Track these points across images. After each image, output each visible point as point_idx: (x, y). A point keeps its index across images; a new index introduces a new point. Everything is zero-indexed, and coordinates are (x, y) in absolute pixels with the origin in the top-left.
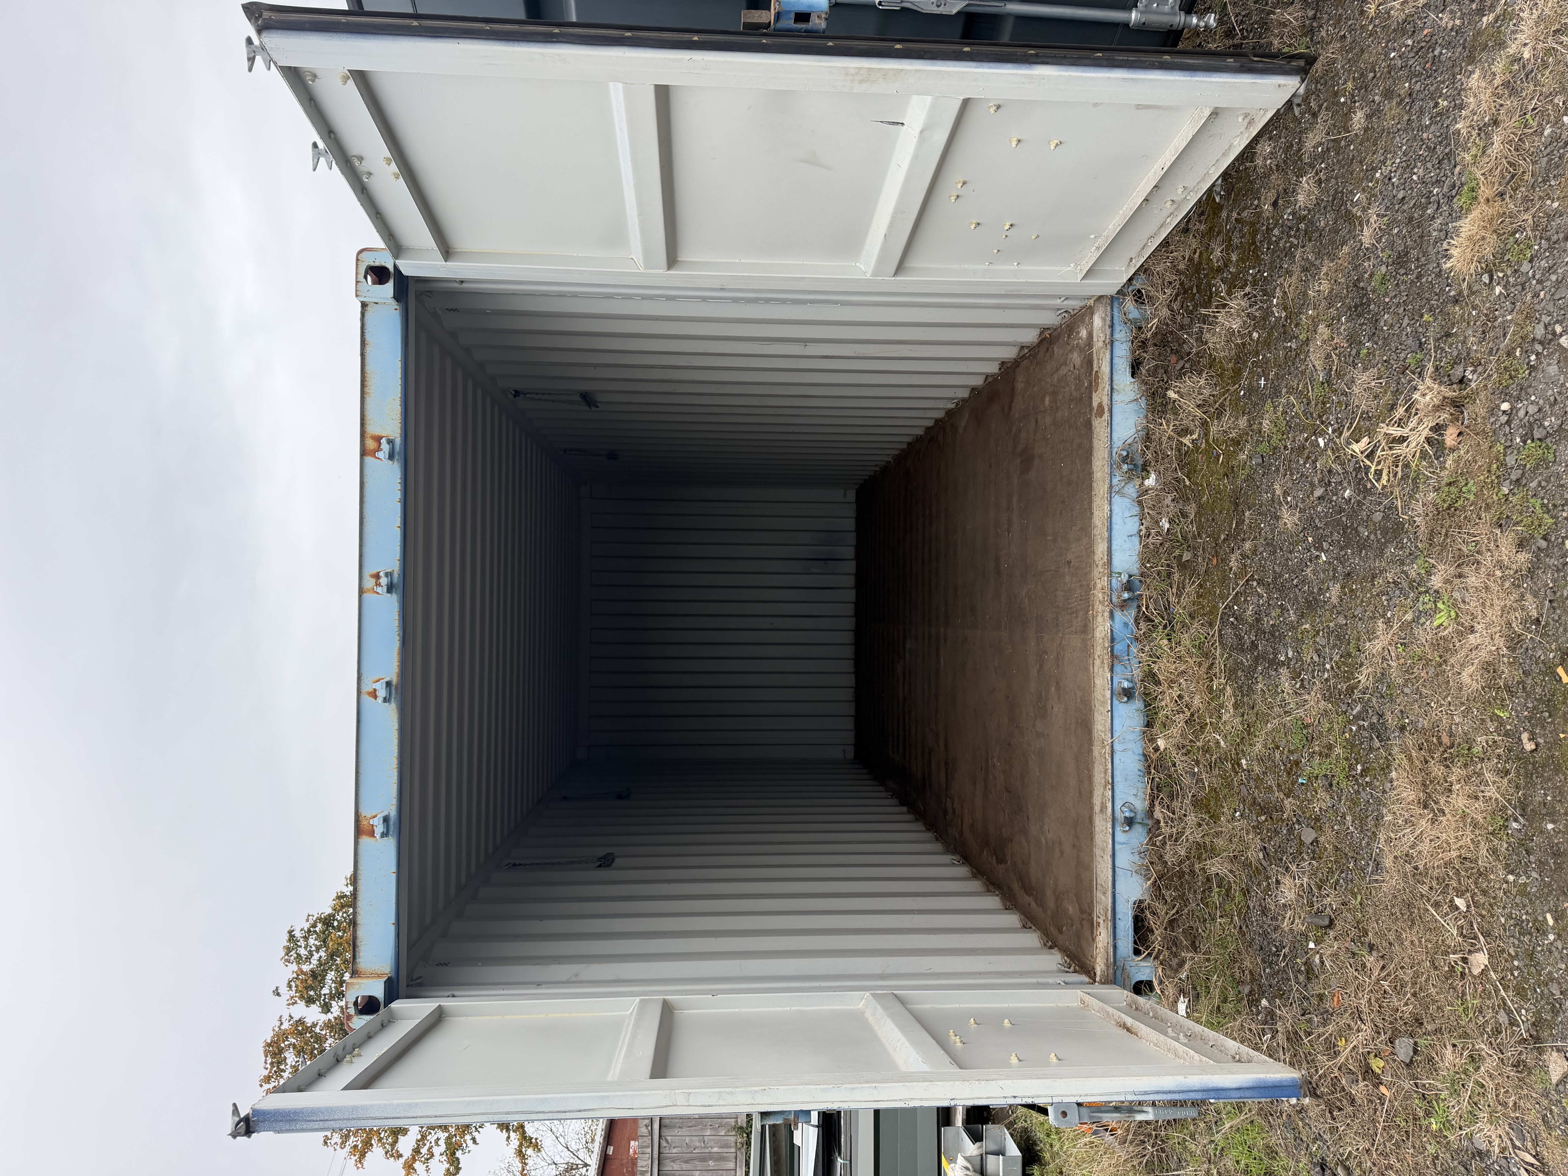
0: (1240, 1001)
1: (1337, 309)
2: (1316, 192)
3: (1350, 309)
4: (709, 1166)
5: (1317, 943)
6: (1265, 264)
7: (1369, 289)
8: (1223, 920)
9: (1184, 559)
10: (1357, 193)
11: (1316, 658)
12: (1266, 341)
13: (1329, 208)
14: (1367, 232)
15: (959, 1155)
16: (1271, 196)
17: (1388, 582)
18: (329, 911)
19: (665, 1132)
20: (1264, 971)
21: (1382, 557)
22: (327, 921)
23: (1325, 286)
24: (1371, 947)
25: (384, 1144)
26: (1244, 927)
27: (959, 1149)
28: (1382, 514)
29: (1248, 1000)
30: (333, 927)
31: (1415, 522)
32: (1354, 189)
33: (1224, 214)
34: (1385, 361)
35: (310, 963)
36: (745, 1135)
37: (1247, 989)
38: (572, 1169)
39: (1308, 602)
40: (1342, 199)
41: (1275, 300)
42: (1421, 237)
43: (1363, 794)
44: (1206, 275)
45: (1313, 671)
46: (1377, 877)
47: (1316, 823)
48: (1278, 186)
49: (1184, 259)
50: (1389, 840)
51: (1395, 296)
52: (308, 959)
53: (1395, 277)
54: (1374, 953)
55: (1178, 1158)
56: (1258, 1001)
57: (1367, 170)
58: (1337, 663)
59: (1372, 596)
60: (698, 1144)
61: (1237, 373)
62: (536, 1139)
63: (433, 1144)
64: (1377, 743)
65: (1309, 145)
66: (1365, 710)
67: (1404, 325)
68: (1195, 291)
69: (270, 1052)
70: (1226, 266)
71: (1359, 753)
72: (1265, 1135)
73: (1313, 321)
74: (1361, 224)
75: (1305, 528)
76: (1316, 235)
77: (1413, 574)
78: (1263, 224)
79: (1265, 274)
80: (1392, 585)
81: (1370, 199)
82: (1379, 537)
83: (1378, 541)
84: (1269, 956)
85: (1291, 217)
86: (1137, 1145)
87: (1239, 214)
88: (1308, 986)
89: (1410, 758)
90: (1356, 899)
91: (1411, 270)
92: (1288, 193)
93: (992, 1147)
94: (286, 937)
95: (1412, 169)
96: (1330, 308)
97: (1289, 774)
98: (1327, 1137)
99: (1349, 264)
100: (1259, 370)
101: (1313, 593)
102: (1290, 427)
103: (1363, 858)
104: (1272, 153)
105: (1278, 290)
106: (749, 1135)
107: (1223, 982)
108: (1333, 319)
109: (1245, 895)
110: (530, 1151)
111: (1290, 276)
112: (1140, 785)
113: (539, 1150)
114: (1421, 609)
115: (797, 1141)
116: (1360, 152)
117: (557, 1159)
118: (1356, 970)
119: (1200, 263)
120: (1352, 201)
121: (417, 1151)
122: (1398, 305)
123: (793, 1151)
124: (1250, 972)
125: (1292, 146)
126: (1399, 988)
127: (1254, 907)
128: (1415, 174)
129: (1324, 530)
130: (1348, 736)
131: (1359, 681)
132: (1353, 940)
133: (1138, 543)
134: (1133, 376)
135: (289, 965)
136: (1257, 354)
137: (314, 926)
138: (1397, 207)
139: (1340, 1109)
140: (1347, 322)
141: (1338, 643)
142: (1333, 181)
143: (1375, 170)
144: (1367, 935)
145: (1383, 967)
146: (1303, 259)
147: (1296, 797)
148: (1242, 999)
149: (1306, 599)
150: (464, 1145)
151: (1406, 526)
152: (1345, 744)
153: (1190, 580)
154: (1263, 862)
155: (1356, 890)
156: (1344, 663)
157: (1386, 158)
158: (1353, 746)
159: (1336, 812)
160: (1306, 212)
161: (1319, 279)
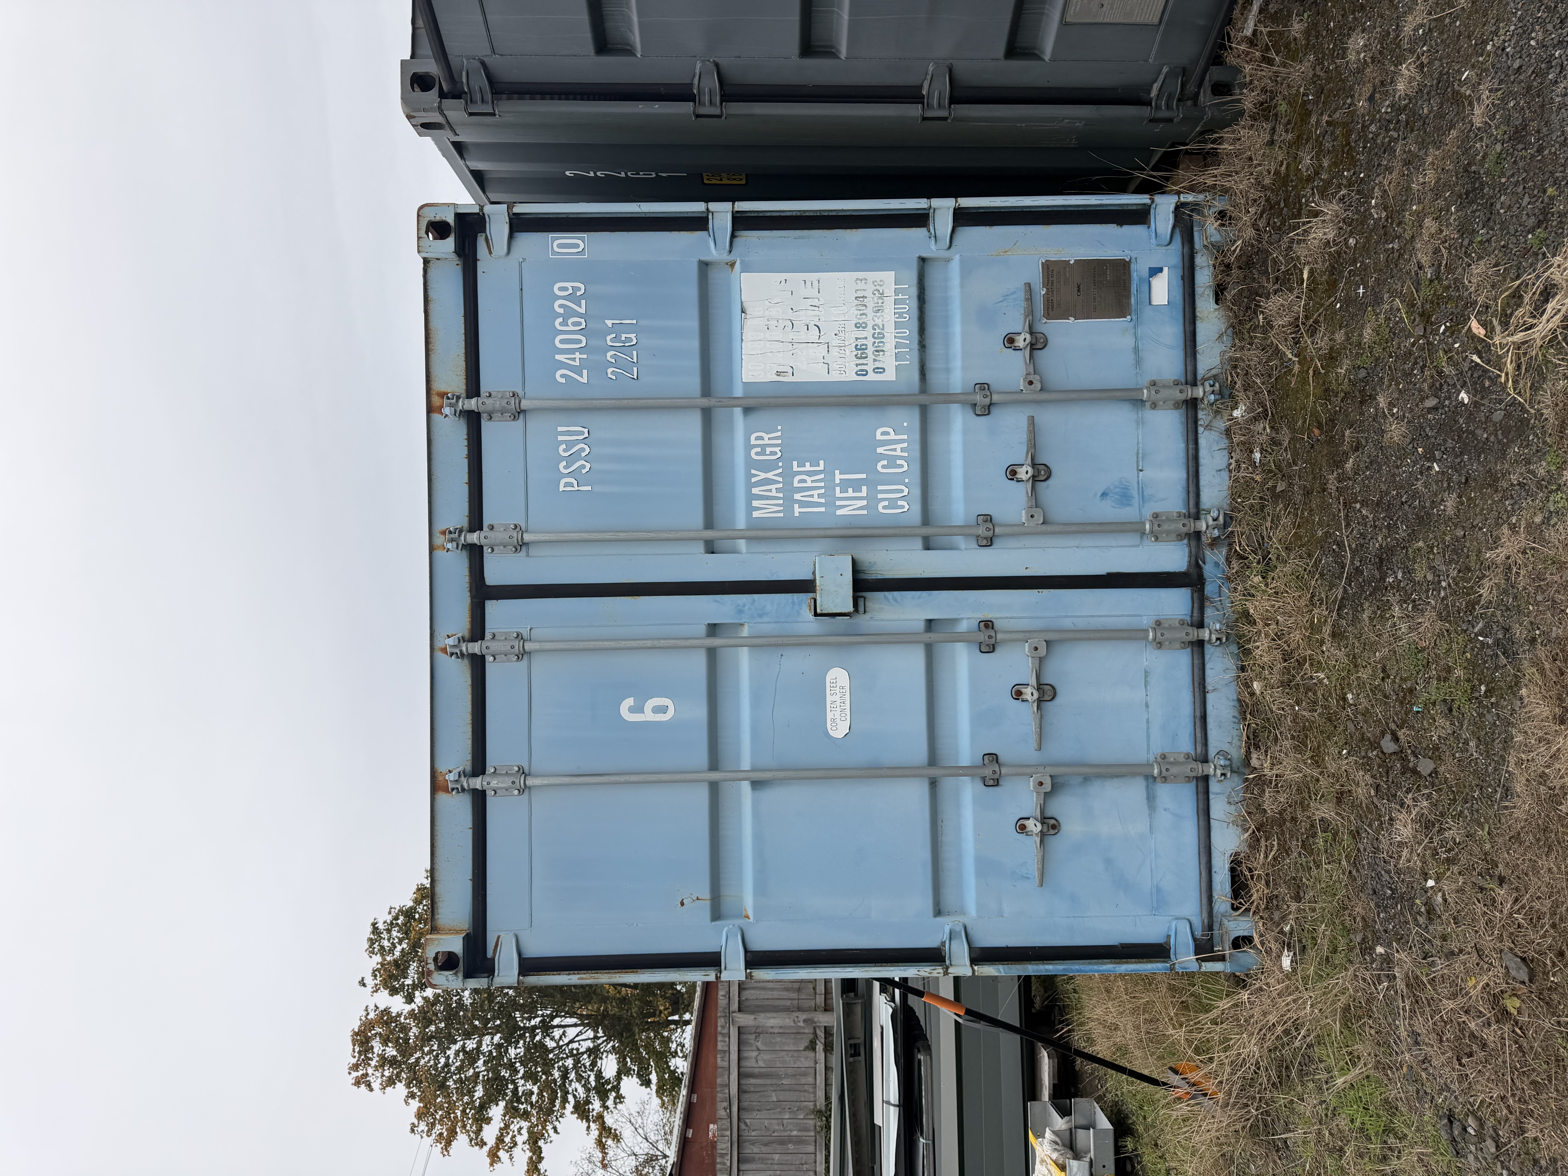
0: (1351, 950)
1: (1446, 199)
2: (1418, 78)
3: (1460, 196)
4: (788, 1149)
5: (1438, 880)
6: (1361, 165)
7: (1482, 172)
8: (1329, 867)
9: (1278, 490)
10: (1466, 71)
11: (1430, 577)
12: (1364, 247)
13: (1433, 93)
14: (1478, 111)
15: (1047, 1129)
16: (1367, 90)
17: (1512, 485)
18: (410, 904)
19: (744, 1115)
20: (1379, 916)
21: (1505, 459)
22: (409, 914)
23: (1430, 176)
24: (1502, 880)
25: (468, 1131)
26: (1354, 872)
27: (1046, 1123)
28: (1503, 413)
29: (1361, 949)
30: (415, 920)
31: (1542, 414)
32: (1461, 68)
33: (1313, 119)
34: (1503, 247)
35: (394, 954)
36: (824, 1119)
37: (1359, 938)
38: (652, 1160)
39: (1418, 517)
40: (1448, 80)
41: (1373, 201)
42: (1542, 106)
43: (1488, 717)
44: (1294, 188)
45: (1427, 591)
46: (1507, 804)
47: (1435, 754)
48: (1374, 78)
49: (1269, 173)
50: (1519, 763)
51: (1513, 175)
52: (391, 951)
53: (1512, 155)
54: (1505, 886)
55: (1285, 1122)
56: (1373, 949)
57: (1476, 44)
58: (1454, 579)
59: (1494, 502)
60: (776, 1127)
61: (1332, 285)
62: (615, 1130)
63: (516, 1133)
64: (1503, 660)
65: (1408, 29)
66: (1488, 625)
67: (1524, 204)
68: (1282, 205)
69: (357, 1040)
70: (1317, 173)
71: (1483, 673)
72: (1383, 1090)
73: (1418, 216)
74: (1471, 104)
75: (1413, 439)
76: (1420, 123)
77: (1541, 472)
78: (1358, 123)
79: (1362, 175)
80: (1517, 488)
81: (1481, 74)
82: (1500, 437)
83: (1499, 442)
84: (1383, 899)
85: (1389, 110)
86: (1240, 1108)
87: (1330, 116)
88: (1430, 927)
89: (1542, 671)
90: (1483, 830)
91: (1530, 143)
92: (1385, 84)
93: (1082, 1121)
94: (370, 929)
95: (1529, 34)
96: (1437, 200)
97: (1402, 703)
98: (1455, 1087)
99: (1458, 148)
100: (1357, 278)
101: (1424, 507)
102: (1394, 334)
103: (1490, 786)
104: (1365, 46)
105: (1376, 190)
106: (828, 1118)
107: (1332, 931)
108: (1441, 211)
109: (1354, 837)
110: (610, 1142)
111: (1390, 173)
112: (1235, 733)
113: (618, 1141)
114: (1552, 509)
115: (878, 1121)
116: (1467, 26)
117: (637, 1150)
118: (1485, 905)
119: (1287, 175)
120: (1460, 80)
121: (500, 1140)
122: (1517, 184)
123: (874, 1132)
124: (1363, 918)
125: (1388, 33)
126: (1535, 919)
127: (1365, 850)
128: (1533, 39)
129: (1436, 439)
130: (1469, 656)
131: (1481, 596)
132: (1480, 874)
133: (1228, 478)
134: (1217, 303)
135: (374, 956)
136: (1355, 262)
137: (396, 918)
138: (1512, 78)
139: (1470, 1055)
140: (1457, 211)
141: (1455, 557)
142: (1437, 63)
143: (1485, 43)
144: (1497, 867)
145: (1516, 900)
146: (1405, 152)
147: (1412, 727)
148: (1355, 947)
149: (1417, 515)
150: (546, 1135)
151: (1532, 421)
152: (1466, 665)
153: (1285, 511)
154: (1375, 800)
155: (1482, 820)
156: (1463, 579)
157: (1498, 28)
158: (1475, 665)
159: (1458, 739)
160: (1407, 101)
161: (1424, 170)
